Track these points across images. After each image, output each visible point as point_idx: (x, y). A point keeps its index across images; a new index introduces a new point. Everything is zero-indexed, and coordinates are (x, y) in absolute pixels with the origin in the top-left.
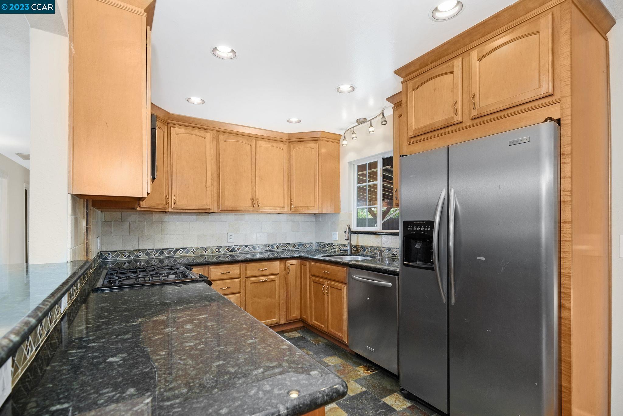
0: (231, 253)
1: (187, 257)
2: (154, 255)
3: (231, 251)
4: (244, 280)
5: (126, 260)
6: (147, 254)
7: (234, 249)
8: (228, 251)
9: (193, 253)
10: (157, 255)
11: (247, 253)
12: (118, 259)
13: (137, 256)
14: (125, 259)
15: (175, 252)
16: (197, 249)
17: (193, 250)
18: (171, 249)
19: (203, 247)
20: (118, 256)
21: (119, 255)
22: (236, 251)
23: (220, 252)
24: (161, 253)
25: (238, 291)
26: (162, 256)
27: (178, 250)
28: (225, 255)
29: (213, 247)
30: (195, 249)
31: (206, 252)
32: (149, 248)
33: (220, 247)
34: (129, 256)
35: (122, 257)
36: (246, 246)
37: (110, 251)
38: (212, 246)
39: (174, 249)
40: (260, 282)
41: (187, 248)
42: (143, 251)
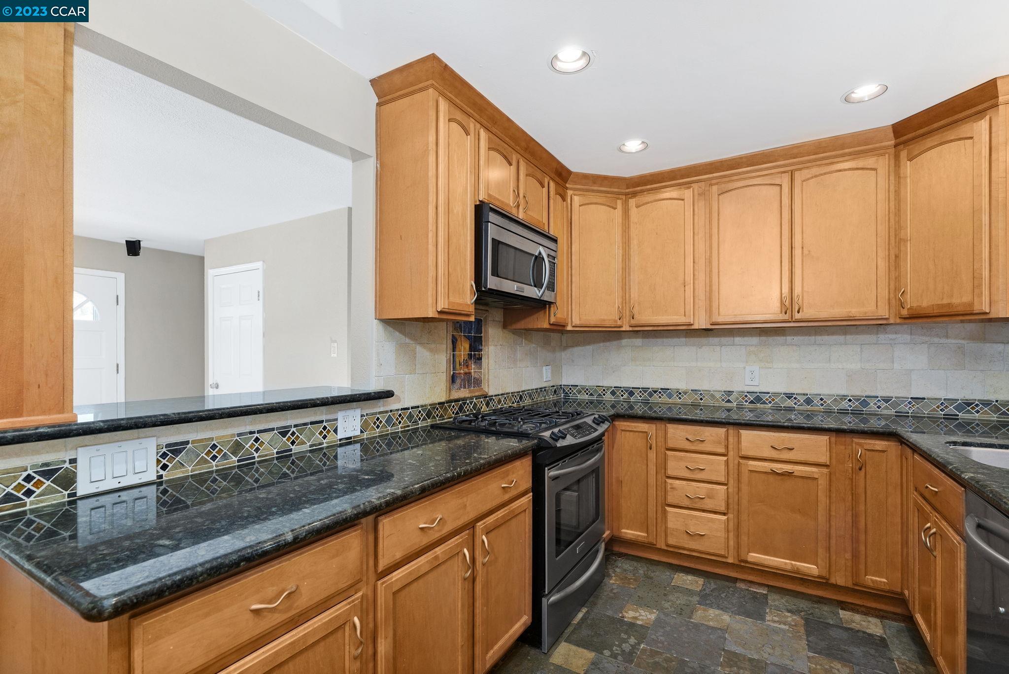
0: (752, 406)
1: (669, 404)
2: (622, 396)
3: (752, 402)
4: (736, 462)
5: (588, 400)
6: (613, 393)
7: (758, 399)
8: (746, 401)
9: (680, 398)
10: (625, 396)
11: (790, 409)
12: (579, 397)
13: (600, 395)
14: (587, 397)
15: (651, 395)
16: (685, 393)
17: (680, 393)
18: (645, 390)
19: (696, 390)
20: (579, 392)
21: (581, 392)
22: (764, 403)
23: (729, 401)
24: (631, 394)
25: (722, 479)
26: (632, 399)
27: (655, 392)
28: (740, 408)
29: (717, 391)
30: (683, 392)
31: (701, 399)
32: (615, 386)
33: (730, 393)
34: (591, 394)
35: (584, 395)
36: (789, 396)
37: (572, 386)
38: (714, 389)
39: (649, 389)
40: (773, 473)
41: (669, 389)
42: (609, 388)
